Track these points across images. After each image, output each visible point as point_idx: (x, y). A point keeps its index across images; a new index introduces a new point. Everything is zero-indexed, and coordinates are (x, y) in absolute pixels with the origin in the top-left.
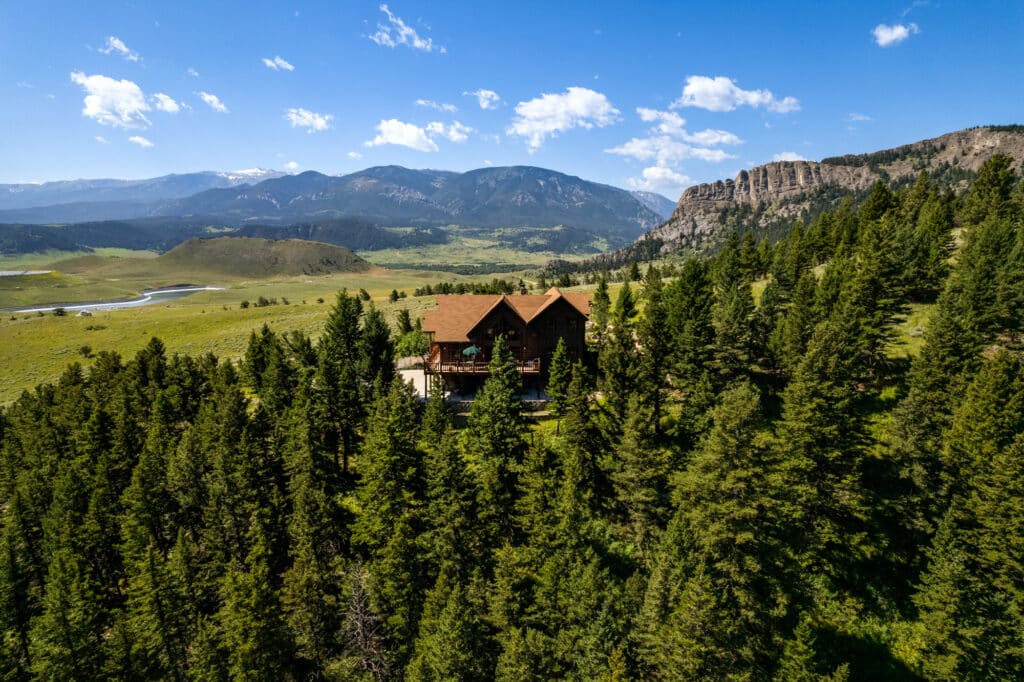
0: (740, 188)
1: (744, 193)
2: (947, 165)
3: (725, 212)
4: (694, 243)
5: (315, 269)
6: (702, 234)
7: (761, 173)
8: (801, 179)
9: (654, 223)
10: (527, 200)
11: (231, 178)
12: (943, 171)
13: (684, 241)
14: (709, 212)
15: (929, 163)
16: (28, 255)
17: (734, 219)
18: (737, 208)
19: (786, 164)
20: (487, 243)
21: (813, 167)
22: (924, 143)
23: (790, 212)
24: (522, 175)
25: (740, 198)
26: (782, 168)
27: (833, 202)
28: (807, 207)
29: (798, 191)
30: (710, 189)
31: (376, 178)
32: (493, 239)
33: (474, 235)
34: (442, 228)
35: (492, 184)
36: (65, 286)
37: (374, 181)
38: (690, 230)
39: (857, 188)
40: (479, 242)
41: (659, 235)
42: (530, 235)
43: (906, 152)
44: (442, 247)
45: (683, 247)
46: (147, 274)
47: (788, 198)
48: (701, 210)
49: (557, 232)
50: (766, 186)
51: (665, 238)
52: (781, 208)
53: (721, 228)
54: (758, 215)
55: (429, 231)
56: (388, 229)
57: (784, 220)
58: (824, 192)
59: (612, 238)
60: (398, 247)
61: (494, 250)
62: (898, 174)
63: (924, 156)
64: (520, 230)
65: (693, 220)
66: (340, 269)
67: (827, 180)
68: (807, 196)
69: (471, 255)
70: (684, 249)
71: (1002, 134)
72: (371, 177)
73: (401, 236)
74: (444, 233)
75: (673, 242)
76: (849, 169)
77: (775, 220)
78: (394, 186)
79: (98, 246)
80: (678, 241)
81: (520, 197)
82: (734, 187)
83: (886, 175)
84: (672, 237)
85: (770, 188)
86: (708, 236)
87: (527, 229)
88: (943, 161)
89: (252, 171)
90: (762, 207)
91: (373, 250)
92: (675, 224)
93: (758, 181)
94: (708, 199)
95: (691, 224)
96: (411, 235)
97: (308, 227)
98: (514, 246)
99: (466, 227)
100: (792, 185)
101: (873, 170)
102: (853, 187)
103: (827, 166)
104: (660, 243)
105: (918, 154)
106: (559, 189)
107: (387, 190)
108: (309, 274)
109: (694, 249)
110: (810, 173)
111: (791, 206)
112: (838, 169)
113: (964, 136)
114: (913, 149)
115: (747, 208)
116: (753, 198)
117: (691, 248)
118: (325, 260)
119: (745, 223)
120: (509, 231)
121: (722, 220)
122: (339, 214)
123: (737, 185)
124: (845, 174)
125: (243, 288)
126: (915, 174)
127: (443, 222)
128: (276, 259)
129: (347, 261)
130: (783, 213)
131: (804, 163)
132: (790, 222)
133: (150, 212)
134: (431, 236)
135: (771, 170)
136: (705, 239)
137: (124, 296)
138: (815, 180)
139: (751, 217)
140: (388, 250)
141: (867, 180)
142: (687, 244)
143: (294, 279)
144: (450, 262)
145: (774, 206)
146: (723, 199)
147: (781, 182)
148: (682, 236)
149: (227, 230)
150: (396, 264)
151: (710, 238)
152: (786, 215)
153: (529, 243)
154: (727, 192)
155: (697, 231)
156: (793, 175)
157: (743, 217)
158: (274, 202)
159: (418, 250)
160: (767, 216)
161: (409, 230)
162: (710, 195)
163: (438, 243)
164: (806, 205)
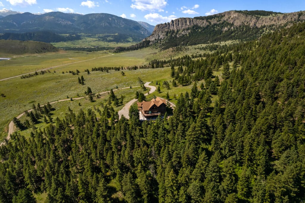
0: (171, 25)
1: (173, 27)
2: (225, 21)
3: (167, 32)
4: (159, 42)
5: (40, 51)
6: (161, 39)
7: (177, 21)
8: (188, 23)
9: (146, 32)
10: (106, 25)
12: (224, 23)
13: (156, 41)
14: (163, 32)
15: (221, 20)
17: (170, 34)
18: (171, 31)
19: (184, 18)
20: (94, 39)
21: (191, 20)
22: (220, 14)
23: (185, 33)
24: (104, 16)
25: (171, 28)
26: (183, 20)
27: (197, 30)
28: (190, 32)
29: (187, 27)
30: (163, 25)
31: (53, 16)
32: (96, 38)
33: (89, 36)
34: (79, 34)
35: (94, 19)
38: (158, 38)
39: (203, 26)
40: (91, 39)
41: (149, 39)
42: (108, 36)
43: (215, 16)
44: (80, 41)
45: (156, 43)
47: (185, 28)
48: (161, 32)
49: (116, 36)
50: (179, 25)
51: (151, 40)
52: (183, 32)
53: (166, 37)
54: (177, 34)
55: (74, 35)
56: (60, 35)
57: (184, 36)
58: (194, 27)
59: (133, 37)
60: (65, 41)
61: (97, 41)
62: (213, 22)
63: (220, 18)
64: (104, 35)
65: (158, 35)
66: (49, 51)
67: (195, 24)
68: (190, 28)
69: (89, 44)
70: (156, 44)
71: (238, 13)
72: (51, 16)
73: (65, 37)
74: (80, 36)
75: (153, 41)
76: (201, 20)
77: (181, 35)
78: (60, 19)
80: (154, 41)
81: (104, 24)
82: (170, 25)
83: (210, 23)
84: (153, 40)
85: (180, 25)
86: (163, 39)
87: (106, 34)
88: (224, 20)
90: (178, 31)
91: (56, 42)
92: (153, 36)
93: (176, 23)
94: (162, 28)
95: (158, 36)
96: (68, 37)
97: (31, 34)
98: (103, 40)
99: (87, 34)
100: (186, 25)
101: (207, 21)
102: (202, 26)
103: (195, 19)
104: (149, 42)
105: (218, 17)
106: (116, 21)
107: (58, 21)
108: (38, 53)
109: (159, 44)
110: (191, 22)
111: (185, 31)
112: (198, 20)
113: (229, 13)
114: (217, 16)
115: (173, 31)
116: (175, 28)
117: (158, 43)
118: (43, 48)
119: (173, 36)
120: (101, 35)
121: (167, 35)
122: (41, 29)
123: (171, 24)
124: (200, 22)
126: (217, 23)
127: (78, 32)
128: (25, 48)
129: (51, 48)
130: (184, 33)
131: (189, 18)
132: (185, 36)
134: (75, 37)
135: (180, 20)
136: (162, 40)
138: (192, 24)
139: (175, 34)
140: (62, 42)
141: (206, 24)
142: (157, 42)
143: (33, 55)
144: (83, 46)
145: (181, 31)
146: (167, 28)
147: (183, 24)
148: (156, 40)
151: (163, 40)
152: (184, 34)
153: (108, 39)
154: (168, 26)
155: (160, 38)
156: (186, 22)
157: (172, 34)
158: (15, 23)
159: (72, 42)
160: (179, 34)
161: (68, 35)
162: (163, 27)
163: (78, 39)
164: (190, 31)
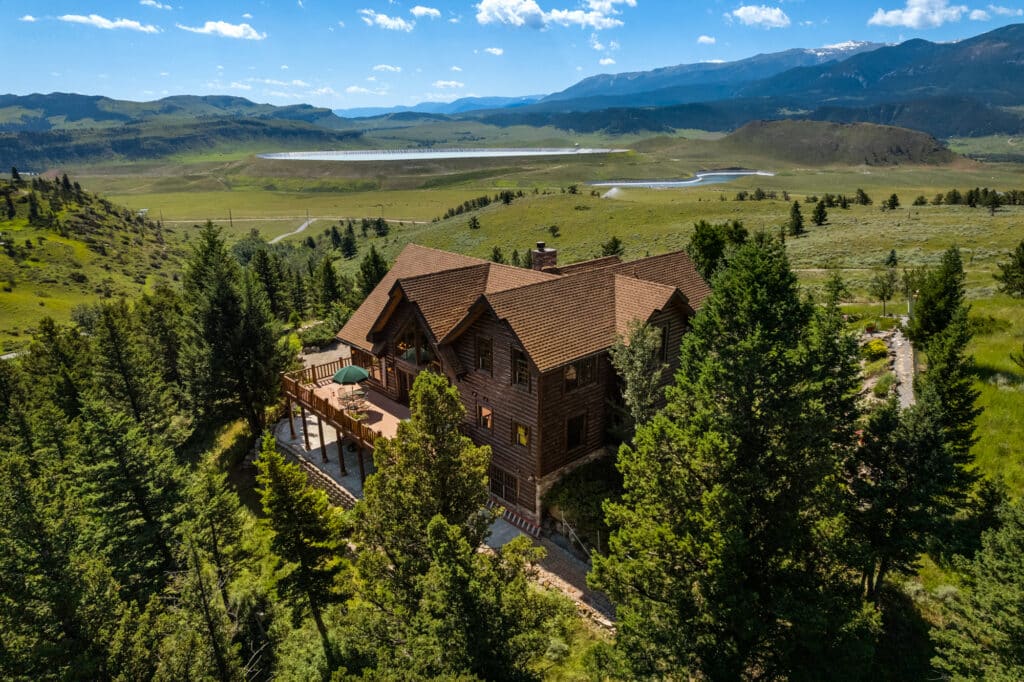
5: (880, 159)
11: (819, 54)
16: (626, 135)
31: (1007, 40)
36: (635, 164)
37: (1004, 45)
46: (706, 156)
56: (1005, 109)
66: (911, 159)
72: (998, 40)
79: (680, 127)
89: (845, 45)
91: (973, 136)
97: (893, 108)
107: (1019, 55)
108: (871, 165)
118: (894, 149)
125: (791, 175)
128: (837, 146)
129: (923, 151)
133: (732, 94)
137: (677, 176)
140: (996, 136)
143: (851, 168)
149: (801, 112)
150: (1001, 156)
158: (861, 79)
